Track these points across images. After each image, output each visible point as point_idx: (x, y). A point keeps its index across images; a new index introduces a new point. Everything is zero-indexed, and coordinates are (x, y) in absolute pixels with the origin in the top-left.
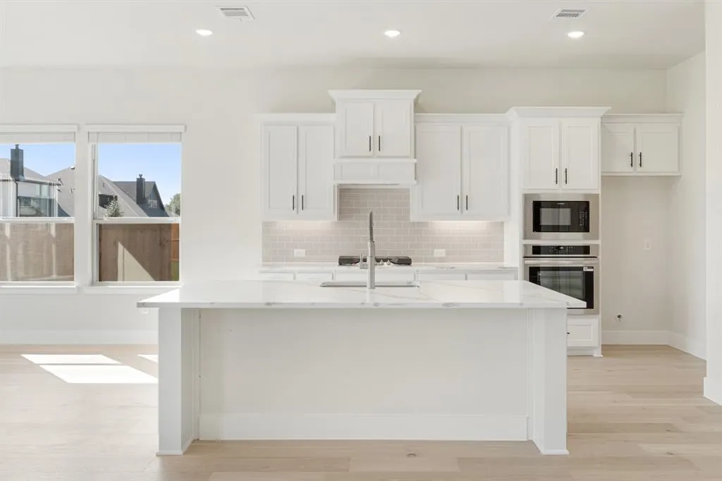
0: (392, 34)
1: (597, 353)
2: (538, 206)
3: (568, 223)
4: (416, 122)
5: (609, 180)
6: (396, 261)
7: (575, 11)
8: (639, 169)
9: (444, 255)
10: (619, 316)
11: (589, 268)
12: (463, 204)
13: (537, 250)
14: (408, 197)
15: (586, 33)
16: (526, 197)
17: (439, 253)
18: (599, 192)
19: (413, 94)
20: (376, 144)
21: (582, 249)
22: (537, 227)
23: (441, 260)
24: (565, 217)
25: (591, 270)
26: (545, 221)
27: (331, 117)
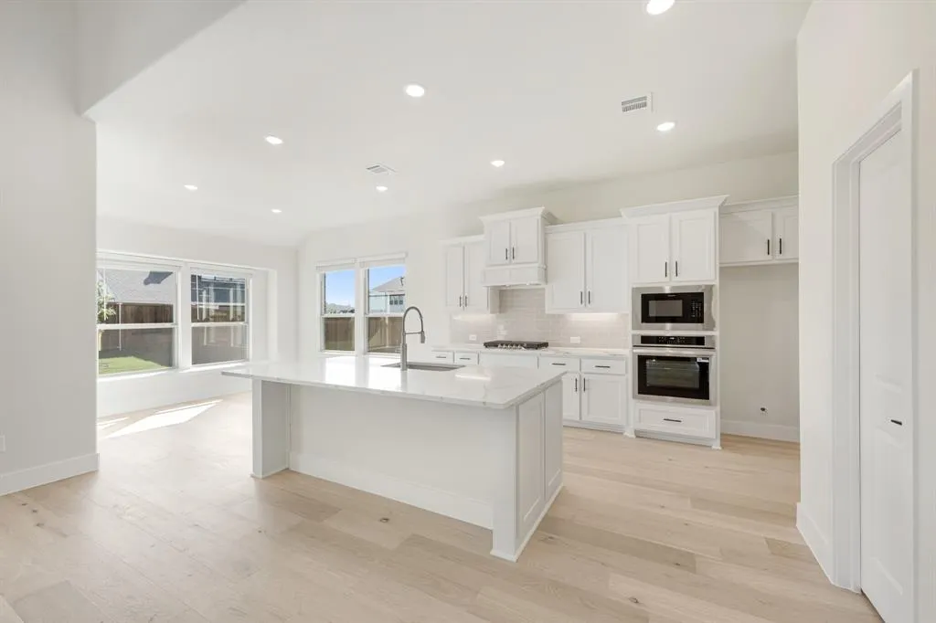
0: (498, 163)
1: (717, 445)
2: (646, 299)
3: (680, 314)
4: (545, 235)
5: (728, 272)
6: (525, 345)
7: (639, 99)
8: (778, 256)
9: (579, 342)
10: (763, 409)
11: (703, 359)
12: (586, 298)
13: (646, 340)
14: (543, 295)
15: (676, 122)
16: (635, 290)
17: (576, 340)
18: (716, 283)
19: (539, 211)
20: (511, 254)
21: (694, 340)
22: (646, 318)
23: (576, 346)
24: (677, 308)
25: (707, 361)
26: (652, 314)
27: (480, 238)
